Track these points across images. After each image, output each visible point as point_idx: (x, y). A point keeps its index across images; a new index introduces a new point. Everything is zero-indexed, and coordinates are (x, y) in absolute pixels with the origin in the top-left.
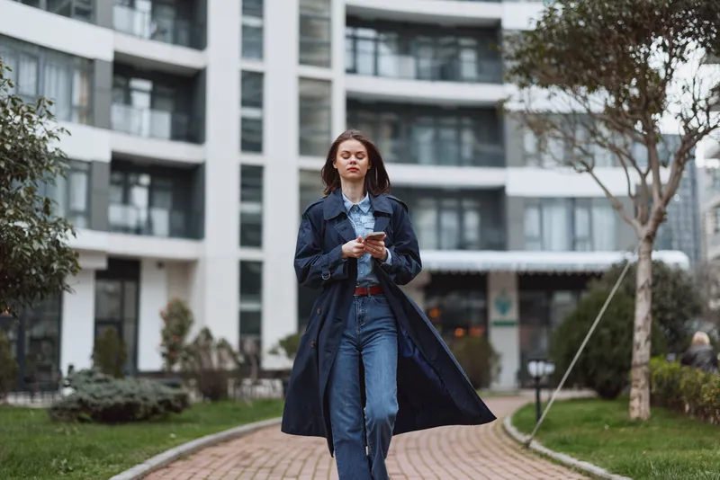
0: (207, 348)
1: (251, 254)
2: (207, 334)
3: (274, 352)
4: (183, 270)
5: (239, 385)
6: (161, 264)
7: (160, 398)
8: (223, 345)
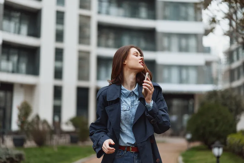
0: (37, 124)
1: (58, 83)
2: (38, 117)
3: (67, 124)
4: (30, 89)
5: (51, 138)
6: (22, 86)
7: (8, 157)
8: (45, 122)
